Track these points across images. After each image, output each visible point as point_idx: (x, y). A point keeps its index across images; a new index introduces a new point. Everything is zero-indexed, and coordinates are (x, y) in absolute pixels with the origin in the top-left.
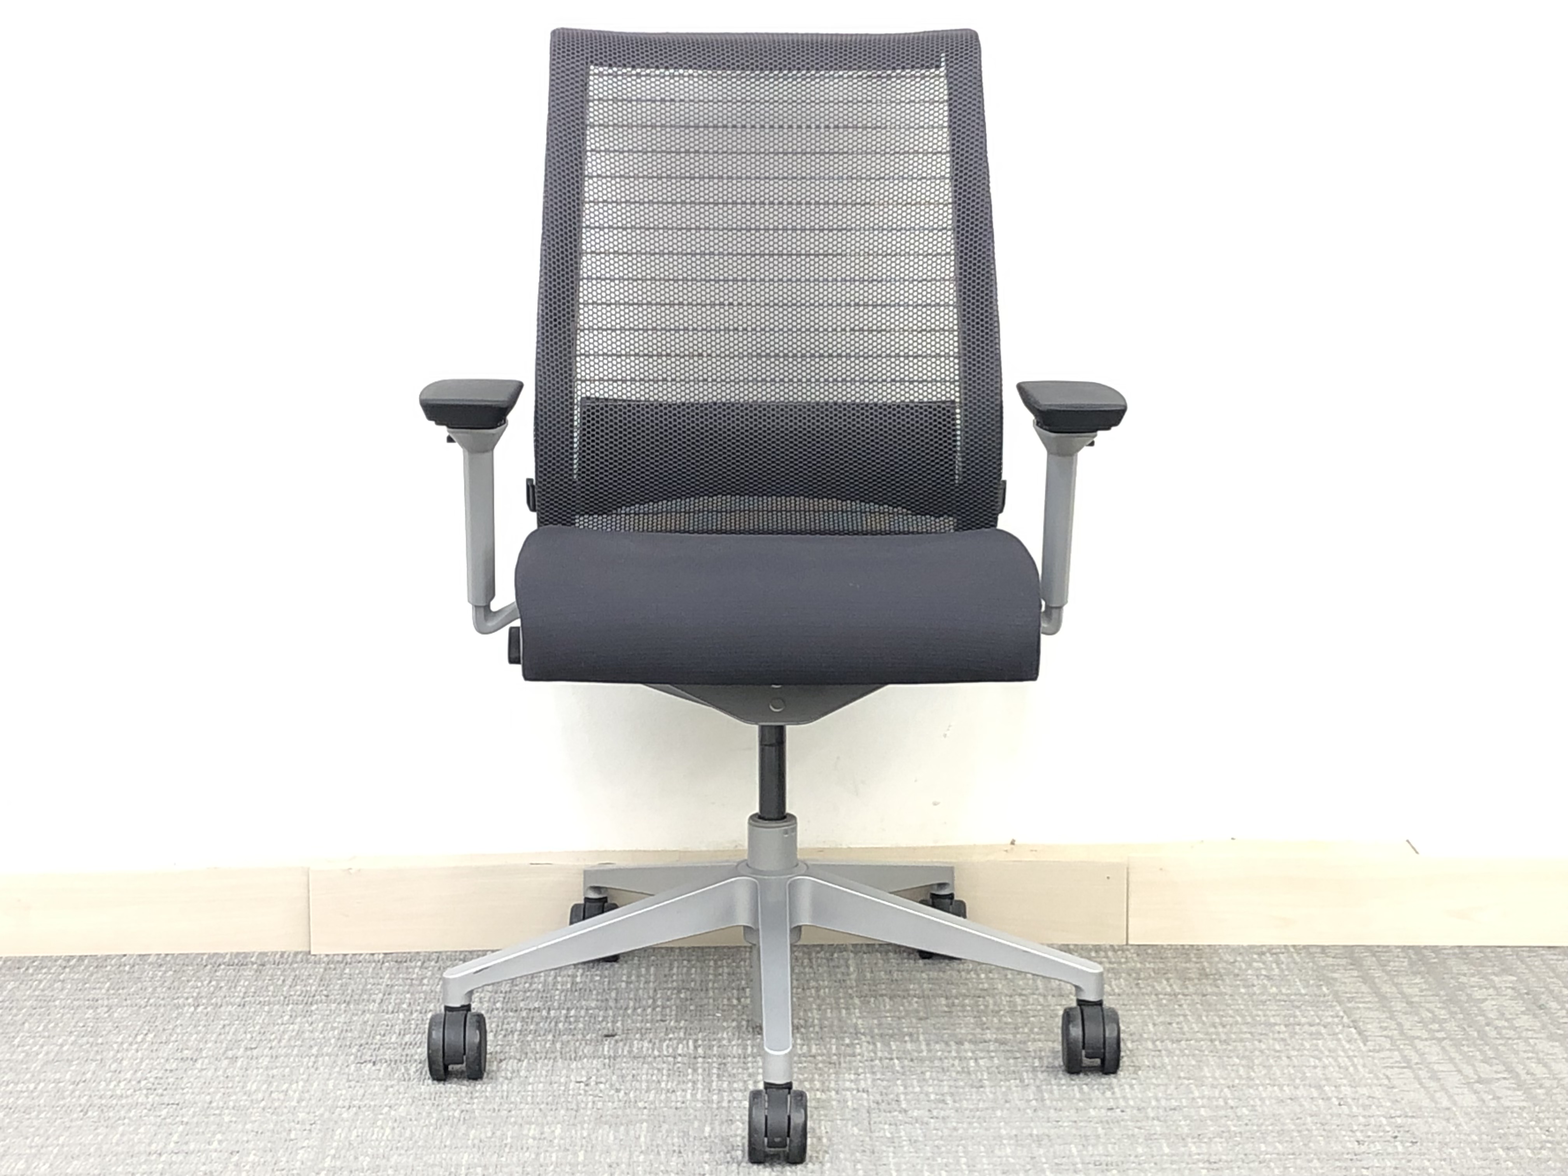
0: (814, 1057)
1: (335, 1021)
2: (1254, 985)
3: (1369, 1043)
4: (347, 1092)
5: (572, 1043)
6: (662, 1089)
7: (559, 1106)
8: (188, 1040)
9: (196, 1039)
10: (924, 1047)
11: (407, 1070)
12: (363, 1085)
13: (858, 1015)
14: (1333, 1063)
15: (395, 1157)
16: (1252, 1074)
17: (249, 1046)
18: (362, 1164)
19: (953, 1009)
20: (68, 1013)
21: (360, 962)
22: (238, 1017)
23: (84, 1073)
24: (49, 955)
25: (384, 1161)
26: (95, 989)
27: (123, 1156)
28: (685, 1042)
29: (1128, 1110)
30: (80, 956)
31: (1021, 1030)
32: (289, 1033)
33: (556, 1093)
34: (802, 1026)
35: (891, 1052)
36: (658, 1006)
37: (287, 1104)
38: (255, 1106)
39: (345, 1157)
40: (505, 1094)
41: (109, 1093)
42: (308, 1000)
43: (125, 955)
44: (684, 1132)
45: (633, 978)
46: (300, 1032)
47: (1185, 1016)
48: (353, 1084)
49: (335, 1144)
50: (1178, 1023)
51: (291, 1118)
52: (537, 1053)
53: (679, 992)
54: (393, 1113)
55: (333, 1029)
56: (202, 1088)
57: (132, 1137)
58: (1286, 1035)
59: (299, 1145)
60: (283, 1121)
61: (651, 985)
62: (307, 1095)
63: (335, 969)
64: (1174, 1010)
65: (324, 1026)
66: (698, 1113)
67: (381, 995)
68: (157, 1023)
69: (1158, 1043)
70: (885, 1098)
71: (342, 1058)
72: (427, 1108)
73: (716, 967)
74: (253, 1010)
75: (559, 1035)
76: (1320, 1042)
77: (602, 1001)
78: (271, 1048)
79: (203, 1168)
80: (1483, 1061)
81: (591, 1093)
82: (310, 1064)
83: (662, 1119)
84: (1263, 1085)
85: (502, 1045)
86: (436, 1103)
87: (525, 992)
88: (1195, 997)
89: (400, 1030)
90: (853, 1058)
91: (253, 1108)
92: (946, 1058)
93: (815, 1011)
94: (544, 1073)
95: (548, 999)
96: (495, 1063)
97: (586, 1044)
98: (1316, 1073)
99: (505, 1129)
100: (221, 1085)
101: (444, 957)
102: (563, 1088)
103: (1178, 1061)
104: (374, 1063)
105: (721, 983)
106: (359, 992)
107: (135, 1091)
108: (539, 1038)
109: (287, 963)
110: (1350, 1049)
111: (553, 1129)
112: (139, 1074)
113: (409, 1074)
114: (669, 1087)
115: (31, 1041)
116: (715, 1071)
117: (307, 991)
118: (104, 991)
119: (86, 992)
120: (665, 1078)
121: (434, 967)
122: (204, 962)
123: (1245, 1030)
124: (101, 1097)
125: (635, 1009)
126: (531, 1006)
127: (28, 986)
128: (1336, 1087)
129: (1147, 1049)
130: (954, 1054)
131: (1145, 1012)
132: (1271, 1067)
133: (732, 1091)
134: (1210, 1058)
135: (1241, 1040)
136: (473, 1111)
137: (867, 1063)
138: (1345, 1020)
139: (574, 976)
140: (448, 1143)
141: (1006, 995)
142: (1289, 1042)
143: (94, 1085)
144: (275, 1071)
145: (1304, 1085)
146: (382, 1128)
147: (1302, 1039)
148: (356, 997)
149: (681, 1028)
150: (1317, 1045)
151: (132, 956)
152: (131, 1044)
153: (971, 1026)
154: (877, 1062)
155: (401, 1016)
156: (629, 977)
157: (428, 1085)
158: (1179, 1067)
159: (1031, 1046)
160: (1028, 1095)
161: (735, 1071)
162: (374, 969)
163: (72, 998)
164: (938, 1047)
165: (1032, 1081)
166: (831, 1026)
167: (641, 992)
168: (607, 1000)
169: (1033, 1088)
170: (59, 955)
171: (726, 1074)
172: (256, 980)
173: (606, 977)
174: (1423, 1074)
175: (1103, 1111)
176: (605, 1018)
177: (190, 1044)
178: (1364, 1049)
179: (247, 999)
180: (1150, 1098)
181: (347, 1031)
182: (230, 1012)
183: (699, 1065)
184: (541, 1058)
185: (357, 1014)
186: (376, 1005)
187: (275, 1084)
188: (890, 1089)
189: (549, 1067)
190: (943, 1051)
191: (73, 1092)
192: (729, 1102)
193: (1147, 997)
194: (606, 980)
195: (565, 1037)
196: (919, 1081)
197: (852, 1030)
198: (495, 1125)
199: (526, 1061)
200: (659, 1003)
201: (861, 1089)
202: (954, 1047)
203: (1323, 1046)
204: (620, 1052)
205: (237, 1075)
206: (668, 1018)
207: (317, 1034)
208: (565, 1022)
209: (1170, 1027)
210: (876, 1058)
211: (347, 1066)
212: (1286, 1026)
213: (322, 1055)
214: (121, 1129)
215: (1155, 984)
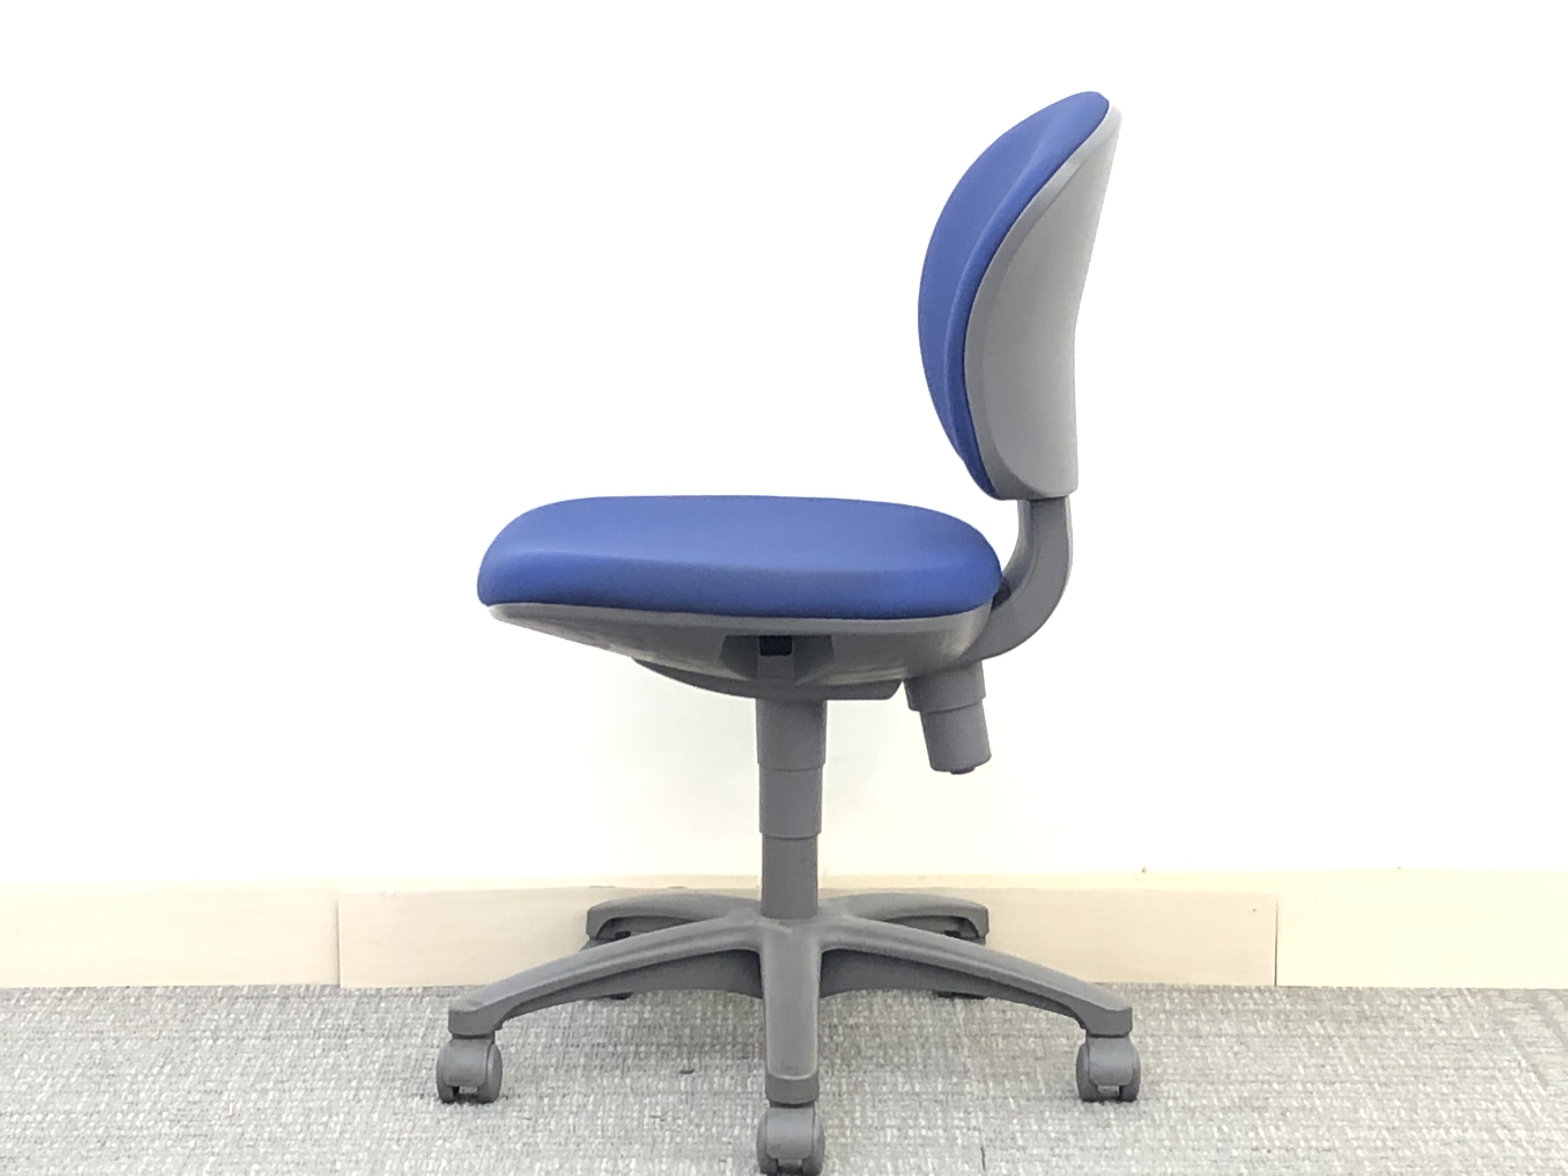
0: (918, 1094)
1: (374, 1055)
2: (1420, 1029)
3: (1549, 1088)
4: (395, 1124)
5: (643, 1079)
6: (747, 1126)
7: (633, 1140)
8: (209, 1073)
9: (219, 1072)
10: (1042, 1085)
12: (412, 1118)
13: (967, 1054)
14: (1508, 1107)
16: (1415, 1117)
17: (280, 1079)
22: (264, 1049)
23: (97, 1105)
24: (43, 987)
29: (1276, 1151)
32: (323, 1067)
33: (629, 1128)
34: (902, 1065)
35: (1004, 1091)
36: (739, 1043)
37: (327, 1136)
38: (294, 1137)
40: (570, 1128)
41: (128, 1124)
42: (342, 1033)
43: (128, 987)
45: (711, 1016)
46: (336, 1066)
47: (1340, 1058)
48: (400, 1116)
50: (1332, 1066)
51: (335, 1149)
52: (604, 1088)
54: (448, 1145)
55: (373, 1063)
56: (231, 1120)
57: (158, 1167)
58: (1455, 1078)
60: (325, 1152)
61: (730, 1022)
62: (349, 1127)
63: (369, 1003)
64: (1328, 1052)
65: (362, 1060)
67: (424, 1030)
68: (173, 1055)
69: (1309, 1085)
70: (999, 1136)
71: (386, 1090)
74: (279, 1043)
75: (628, 1070)
76: (1494, 1087)
77: (676, 1038)
78: (304, 1081)
81: (667, 1127)
82: (351, 1097)
83: (748, 1154)
84: (1427, 1128)
85: (564, 1081)
87: (588, 1028)
88: (1352, 1040)
90: (962, 1097)
91: (291, 1140)
93: (918, 1051)
94: (613, 1107)
95: (614, 1035)
97: (660, 1080)
98: (1487, 1117)
99: (573, 1162)
100: (252, 1117)
102: (635, 1123)
103: (1332, 1103)
104: (422, 1096)
106: (399, 1026)
108: (606, 1074)
109: (313, 996)
110: (1528, 1093)
111: (627, 1162)
112: (159, 1106)
117: (339, 1025)
118: (108, 1023)
120: (748, 1114)
122: (219, 995)
124: (119, 1129)
125: (713, 1046)
126: (595, 1041)
128: (1509, 1130)
129: (1296, 1091)
131: (1295, 1054)
132: (1435, 1110)
134: (1368, 1101)
135: (1404, 1084)
137: (977, 1102)
138: (1524, 1064)
139: (641, 1012)
142: (1459, 1085)
143: (110, 1116)
144: (311, 1104)
145: (1474, 1129)
147: (1474, 1083)
148: (396, 1031)
150: (1491, 1089)
151: (137, 988)
152: (146, 1076)
154: (989, 1101)
156: (706, 1014)
158: (1332, 1110)
160: (1163, 1135)
161: (828, 1109)
162: (413, 1003)
163: (76, 1030)
164: (1058, 1086)
165: (1165, 1122)
166: (937, 1065)
167: (718, 1029)
168: (680, 1037)
169: (1165, 1128)
170: (53, 986)
172: (280, 1013)
173: (678, 1013)
175: (1246, 1151)
176: (679, 1055)
177: (213, 1077)
178: (1543, 1093)
179: (272, 1033)
180: (1298, 1139)
181: (388, 1065)
182: (254, 1046)
184: (609, 1094)
185: (398, 1049)
186: (419, 1040)
187: (313, 1116)
188: (1005, 1127)
189: (620, 1102)
191: (87, 1122)
193: (1298, 1039)
195: (634, 1073)
196: (1037, 1120)
197: (959, 1069)
198: (562, 1158)
199: (592, 1096)
200: (740, 1040)
201: (971, 1127)
203: (1498, 1089)
204: (699, 1088)
205: (270, 1108)
206: (750, 1055)
207: (355, 1068)
208: (635, 1057)
209: (1323, 1070)
210: (988, 1097)
211: (393, 1099)
212: (1456, 1070)
213: (363, 1088)
214: (145, 1159)
215: (1307, 1026)
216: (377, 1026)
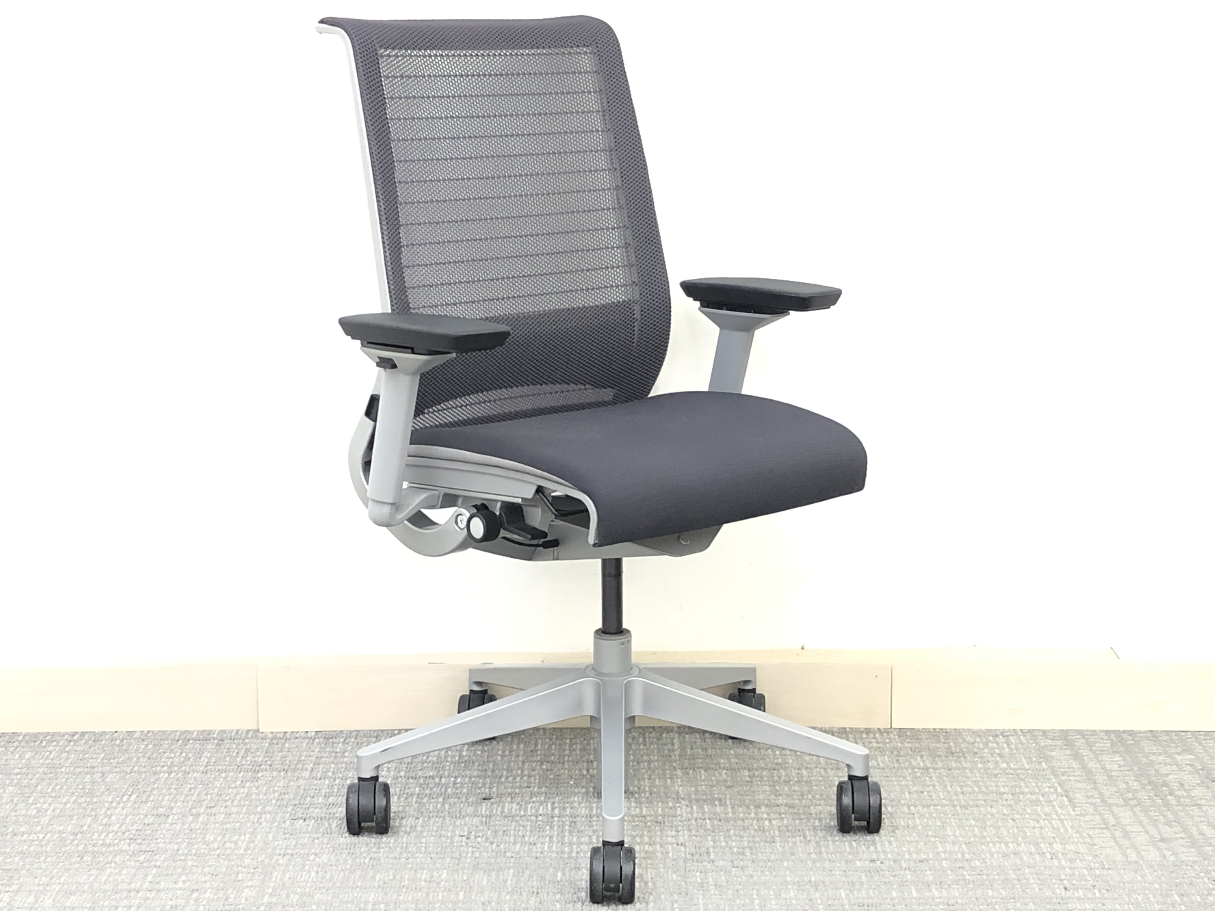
0: (644, 817)
1: (275, 786)
2: (989, 762)
3: (1076, 809)
4: (283, 843)
5: (458, 805)
6: (526, 843)
7: (446, 855)
8: (162, 801)
9: (168, 799)
10: (729, 809)
11: (330, 825)
12: (296, 837)
13: (680, 783)
14: (1049, 825)
15: (318, 895)
17: (209, 805)
18: (292, 901)
19: (754, 779)
20: (71, 778)
21: (297, 738)
22: (202, 781)
23: (82, 826)
24: (58, 731)
25: (309, 898)
26: (92, 758)
27: (109, 893)
28: (545, 804)
29: (886, 862)
30: (83, 732)
31: (806, 797)
32: (240, 795)
33: (444, 845)
34: (636, 793)
35: (704, 813)
36: (525, 775)
37: (237, 852)
38: (212, 852)
39: (279, 895)
40: (405, 845)
41: (100, 842)
42: (256, 768)
43: (117, 732)
44: (541, 876)
45: (507, 753)
46: (248, 795)
47: (934, 786)
48: (288, 836)
49: (272, 884)
50: (928, 792)
51: (239, 863)
52: (430, 812)
53: (542, 764)
54: (318, 860)
55: (274, 792)
56: (171, 839)
57: (116, 877)
58: (1013, 802)
59: (245, 885)
60: (233, 866)
61: (520, 758)
62: (252, 845)
63: (277, 744)
64: (926, 781)
65: (266, 790)
66: (553, 862)
67: (311, 765)
68: (139, 787)
69: (912, 808)
70: (698, 851)
71: (280, 815)
72: (344, 856)
73: (571, 745)
74: (213, 776)
75: (448, 798)
76: (1039, 808)
77: (482, 771)
78: (226, 807)
79: (170, 903)
80: (1165, 824)
81: (470, 845)
82: (256, 820)
83: (524, 866)
84: (992, 842)
85: (403, 806)
86: (351, 852)
87: (423, 763)
88: (942, 771)
89: (326, 793)
90: (675, 819)
91: (211, 855)
92: (747, 818)
93: (647, 780)
94: (435, 828)
95: (441, 769)
96: (398, 820)
97: (469, 805)
98: (1034, 832)
99: (403, 873)
100: (186, 836)
101: (362, 735)
102: (449, 841)
103: (927, 822)
104: (305, 819)
105: (574, 757)
106: (295, 762)
107: (120, 841)
108: (432, 801)
109: (240, 739)
110: (1061, 814)
111: (440, 873)
112: (124, 827)
113: (331, 829)
114: (531, 840)
115: (42, 800)
116: (567, 828)
117: (255, 761)
118: (99, 761)
119: (85, 761)
120: (528, 833)
121: (353, 743)
122: (177, 738)
123: (980, 798)
124: (94, 846)
125: (507, 777)
126: (427, 775)
127: (41, 756)
128: (1050, 844)
129: (904, 813)
130: (753, 815)
131: (903, 783)
132: (999, 828)
133: (579, 844)
134: (952, 821)
135: (977, 806)
136: (379, 859)
137: (685, 822)
138: (1059, 790)
139: (461, 751)
140: (359, 884)
141: (795, 769)
142: (1014, 807)
143: (89, 835)
144: (228, 826)
145: (1025, 843)
146: (309, 872)
147: (1025, 806)
148: (293, 766)
149: (542, 793)
150: (1036, 810)
151: (121, 732)
152: (118, 803)
153: (768, 793)
154: (693, 821)
155: (327, 782)
156: (504, 752)
157: (346, 837)
158: (928, 827)
159: (813, 810)
160: (810, 850)
161: (583, 828)
162: (307, 744)
163: (75, 765)
164: (740, 809)
165: (813, 838)
166: (658, 792)
167: (512, 764)
168: (486, 770)
169: (813, 843)
170: (66, 731)
171: (576, 830)
172: (217, 752)
173: (485, 751)
174: (1118, 834)
175: (867, 862)
176: (484, 784)
177: (164, 803)
178: (1072, 813)
179: (209, 767)
180: (904, 852)
181: (284, 793)
182: (195, 778)
183: (555, 823)
184: (433, 816)
185: (293, 780)
186: (308, 773)
187: (228, 836)
188: (703, 843)
189: (439, 824)
190: (744, 813)
191: (72, 841)
192: (578, 853)
193: (905, 771)
194: (486, 754)
195: (452, 800)
196: (725, 837)
197: (674, 796)
198: (396, 870)
199: (421, 819)
200: (526, 773)
201: (679, 843)
202: (753, 810)
203: (1041, 811)
204: (494, 812)
205: (199, 829)
206: (532, 785)
207: (261, 796)
208: (453, 787)
209: (922, 795)
210: (692, 819)
211: (284, 822)
212: (1013, 794)
213: (265, 813)
214: (109, 871)
215: (912, 760)
216: (281, 762)
